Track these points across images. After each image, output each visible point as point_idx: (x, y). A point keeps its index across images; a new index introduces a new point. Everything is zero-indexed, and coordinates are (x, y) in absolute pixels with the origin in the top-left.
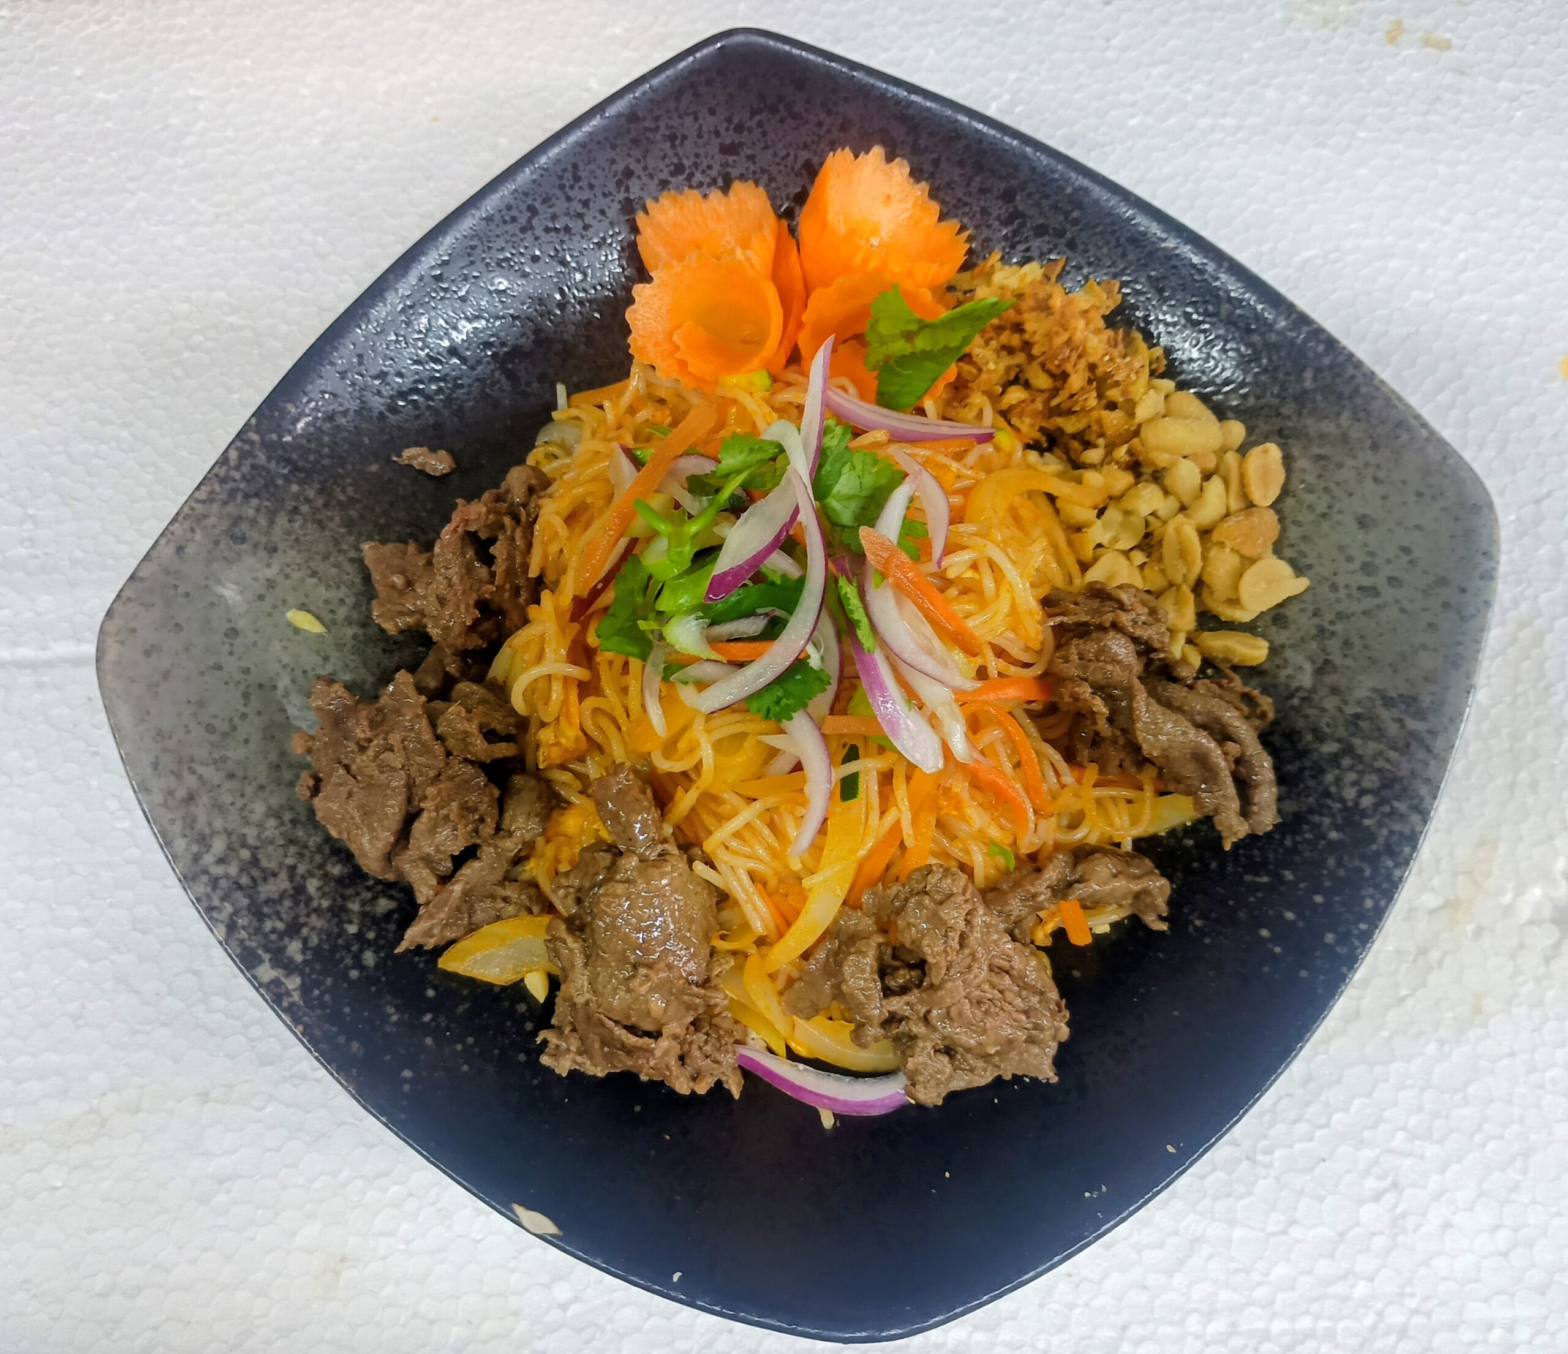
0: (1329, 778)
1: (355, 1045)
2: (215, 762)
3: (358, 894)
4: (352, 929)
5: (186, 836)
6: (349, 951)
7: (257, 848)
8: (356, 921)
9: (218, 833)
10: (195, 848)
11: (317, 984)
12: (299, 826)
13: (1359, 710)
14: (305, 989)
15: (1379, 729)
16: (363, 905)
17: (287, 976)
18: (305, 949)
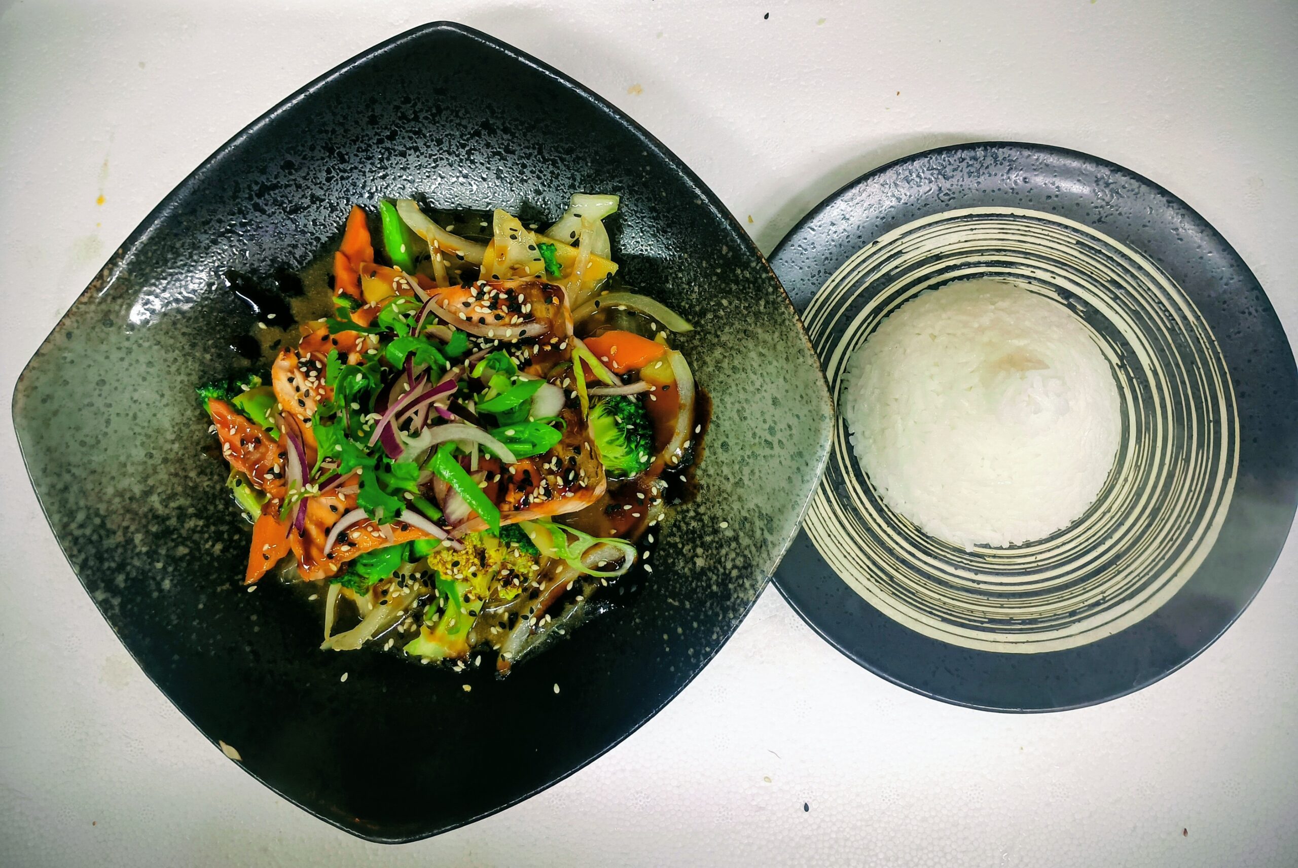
2: (84, 464)
3: (166, 543)
4: (159, 566)
5: (60, 512)
6: (155, 580)
7: (105, 517)
8: (162, 561)
9: (81, 508)
10: (65, 520)
11: (131, 601)
12: (134, 502)
14: (123, 605)
15: (752, 531)
16: (168, 550)
17: (113, 597)
18: (127, 579)
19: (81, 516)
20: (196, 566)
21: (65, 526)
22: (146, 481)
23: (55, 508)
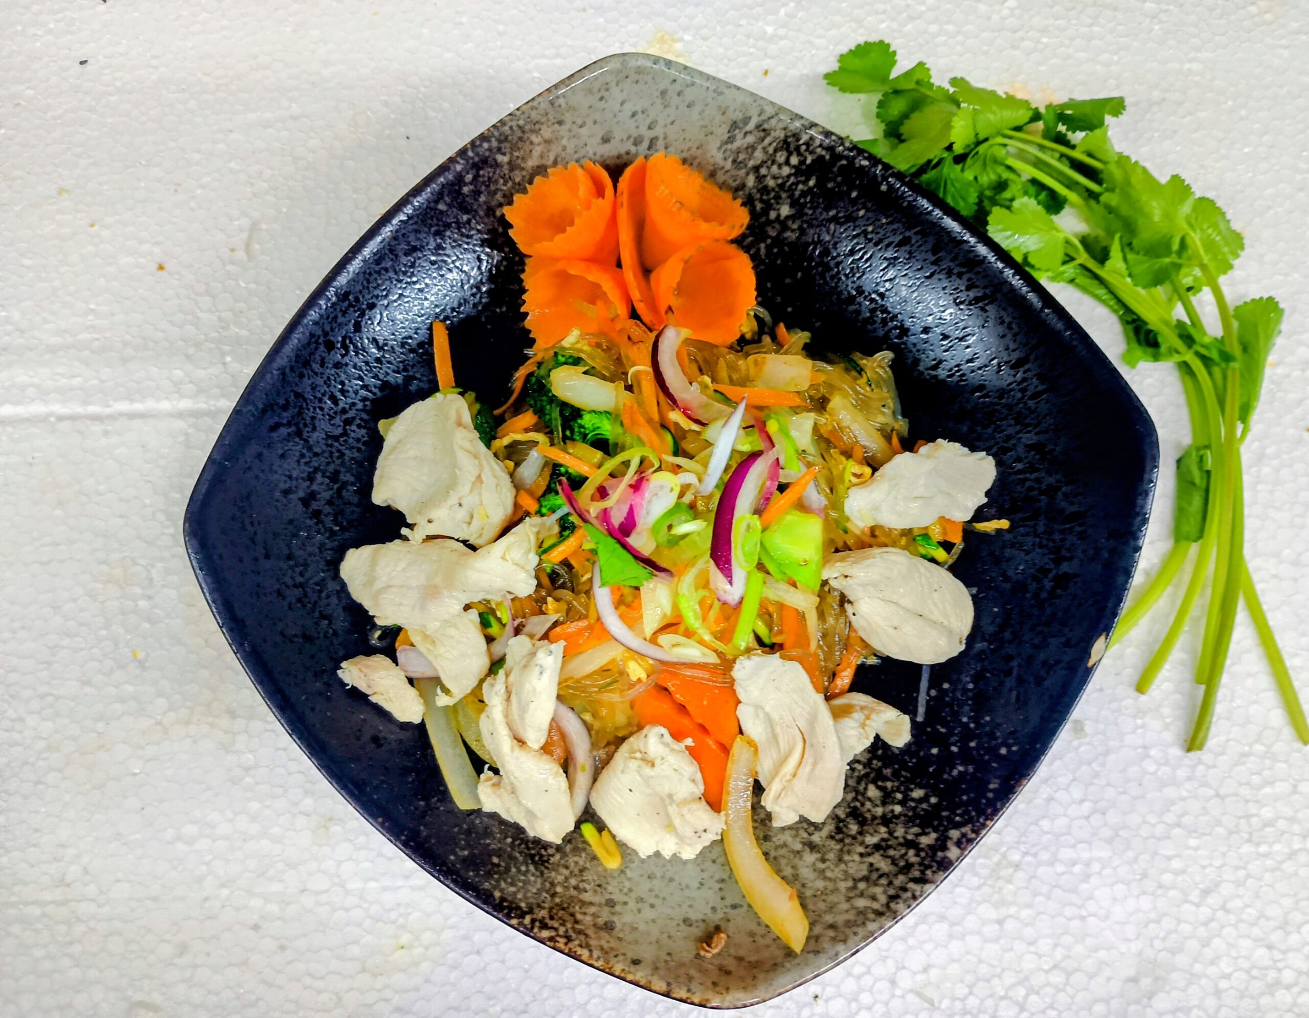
0: (771, 183)
1: (992, 786)
4: (898, 809)
5: (864, 923)
6: (916, 807)
7: (854, 880)
8: (890, 808)
9: (851, 905)
10: (872, 916)
11: (950, 820)
12: (827, 857)
13: (730, 160)
14: (957, 826)
15: (747, 148)
16: (877, 806)
18: (924, 833)
19: (861, 903)
20: (888, 772)
21: (880, 914)
22: (798, 852)
23: (861, 931)
